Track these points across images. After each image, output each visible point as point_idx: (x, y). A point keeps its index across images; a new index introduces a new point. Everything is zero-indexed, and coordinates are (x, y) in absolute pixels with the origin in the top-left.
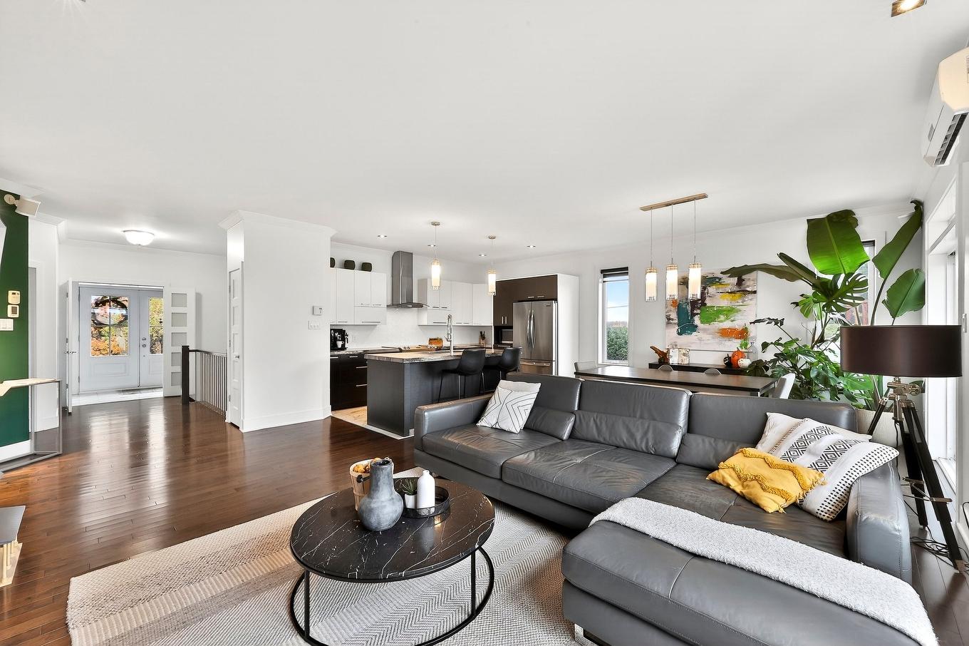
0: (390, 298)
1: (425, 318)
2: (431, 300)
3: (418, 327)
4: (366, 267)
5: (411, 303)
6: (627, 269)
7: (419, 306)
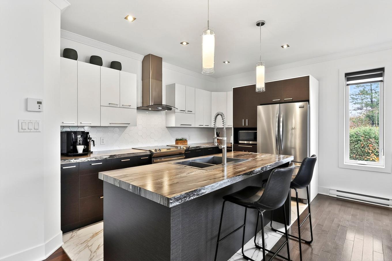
0: (140, 100)
1: (173, 121)
2: (179, 103)
3: (166, 128)
4: (115, 65)
5: (160, 104)
6: (382, 69)
7: (169, 108)
